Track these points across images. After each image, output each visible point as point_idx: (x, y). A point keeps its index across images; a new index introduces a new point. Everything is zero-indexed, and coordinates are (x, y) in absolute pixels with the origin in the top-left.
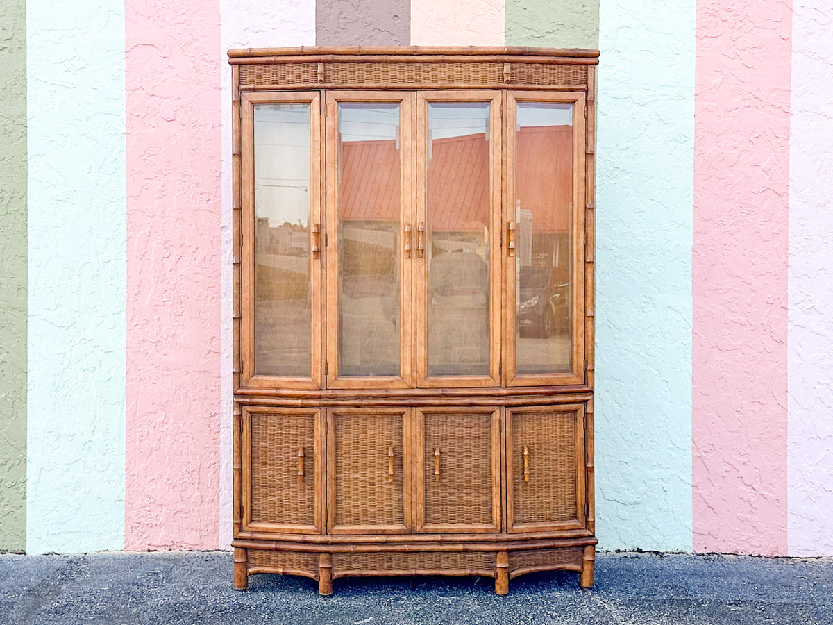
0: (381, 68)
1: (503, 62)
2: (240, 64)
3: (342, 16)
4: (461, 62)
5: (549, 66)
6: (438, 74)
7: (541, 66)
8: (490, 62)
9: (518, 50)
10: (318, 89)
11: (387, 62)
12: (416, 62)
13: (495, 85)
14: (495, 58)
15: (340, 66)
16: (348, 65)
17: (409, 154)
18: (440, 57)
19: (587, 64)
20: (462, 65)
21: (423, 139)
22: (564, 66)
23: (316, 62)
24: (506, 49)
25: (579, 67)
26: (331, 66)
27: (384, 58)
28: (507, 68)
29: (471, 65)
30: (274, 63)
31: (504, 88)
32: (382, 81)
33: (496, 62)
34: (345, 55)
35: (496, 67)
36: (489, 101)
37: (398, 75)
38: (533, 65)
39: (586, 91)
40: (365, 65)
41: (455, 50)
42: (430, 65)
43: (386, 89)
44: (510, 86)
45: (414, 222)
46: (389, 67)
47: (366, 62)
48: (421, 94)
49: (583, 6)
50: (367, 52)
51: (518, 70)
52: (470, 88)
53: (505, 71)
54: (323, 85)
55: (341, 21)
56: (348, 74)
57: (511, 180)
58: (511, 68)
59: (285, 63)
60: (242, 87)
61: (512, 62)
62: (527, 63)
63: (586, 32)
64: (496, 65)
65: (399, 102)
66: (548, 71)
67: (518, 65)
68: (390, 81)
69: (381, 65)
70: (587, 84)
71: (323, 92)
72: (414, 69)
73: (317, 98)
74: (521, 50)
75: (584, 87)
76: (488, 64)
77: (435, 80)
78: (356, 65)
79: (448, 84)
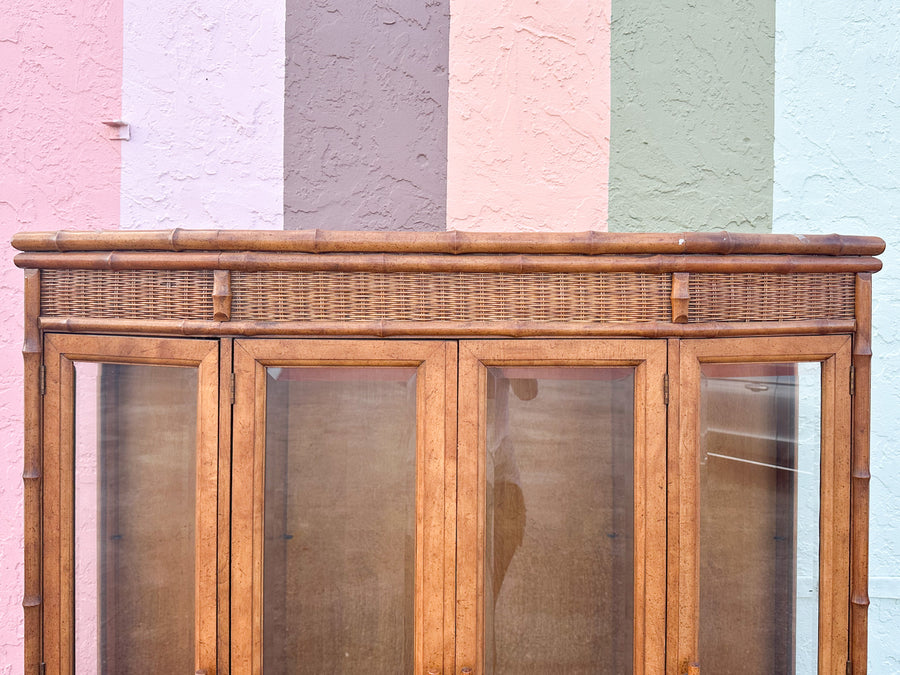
0: (372, 286)
1: (671, 272)
2: (42, 269)
3: (331, 154)
4: (566, 271)
5: (775, 277)
6: (512, 298)
7: (758, 278)
8: (638, 271)
9: (710, 241)
10: (214, 336)
11: (387, 271)
12: (456, 271)
13: (651, 326)
14: (654, 261)
15: (270, 280)
16: (291, 277)
17: (438, 492)
18: (517, 261)
19: (855, 272)
20: (571, 278)
21: (473, 457)
22: (807, 278)
23: (210, 268)
24: (681, 241)
25: (839, 278)
26: (249, 281)
27: (379, 260)
28: (680, 288)
29: (591, 278)
30: (116, 268)
31: (673, 335)
32: (373, 316)
33: (654, 271)
34: (282, 252)
35: (654, 285)
36: (634, 365)
37: (413, 302)
38: (741, 278)
39: (853, 333)
40: (332, 276)
41: (554, 242)
42: (492, 279)
43: (384, 336)
44: (688, 329)
45: (448, 662)
46: (392, 283)
47: (336, 269)
48: (468, 347)
49: (747, 140)
50: (337, 245)
51: (706, 290)
52: (588, 335)
53: (676, 294)
54: (226, 326)
55: (328, 162)
56: (292, 297)
57: (689, 558)
58: (691, 285)
59: (138, 268)
60: (44, 320)
61: (692, 271)
62: (727, 272)
63: (750, 183)
64: (652, 278)
65: (416, 365)
66: (774, 289)
67: (705, 278)
68: (393, 315)
69: (372, 276)
70: (854, 317)
71: (226, 342)
72: (453, 287)
73: (212, 358)
74: (716, 242)
75: (850, 324)
76: (633, 277)
77: (503, 312)
78: (311, 277)
79: (534, 325)
